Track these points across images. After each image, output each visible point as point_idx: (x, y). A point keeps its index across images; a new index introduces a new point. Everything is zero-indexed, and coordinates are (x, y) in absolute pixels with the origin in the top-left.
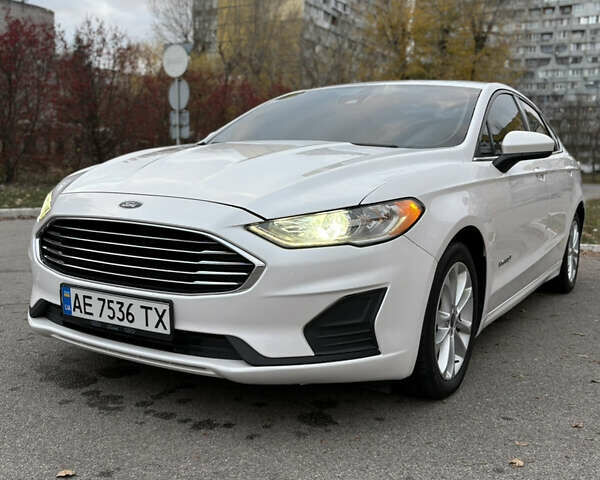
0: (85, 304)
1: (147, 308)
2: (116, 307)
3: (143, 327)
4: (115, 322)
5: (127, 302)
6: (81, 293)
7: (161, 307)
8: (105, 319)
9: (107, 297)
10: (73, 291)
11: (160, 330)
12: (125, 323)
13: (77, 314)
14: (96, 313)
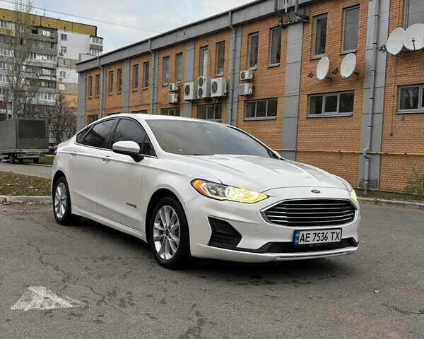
0: (307, 237)
1: (333, 233)
2: (320, 235)
3: (331, 241)
4: (320, 242)
5: (325, 232)
6: (305, 233)
7: (338, 231)
8: (315, 242)
9: (317, 232)
10: (301, 233)
11: (337, 240)
12: (324, 241)
13: (302, 243)
14: (312, 240)
